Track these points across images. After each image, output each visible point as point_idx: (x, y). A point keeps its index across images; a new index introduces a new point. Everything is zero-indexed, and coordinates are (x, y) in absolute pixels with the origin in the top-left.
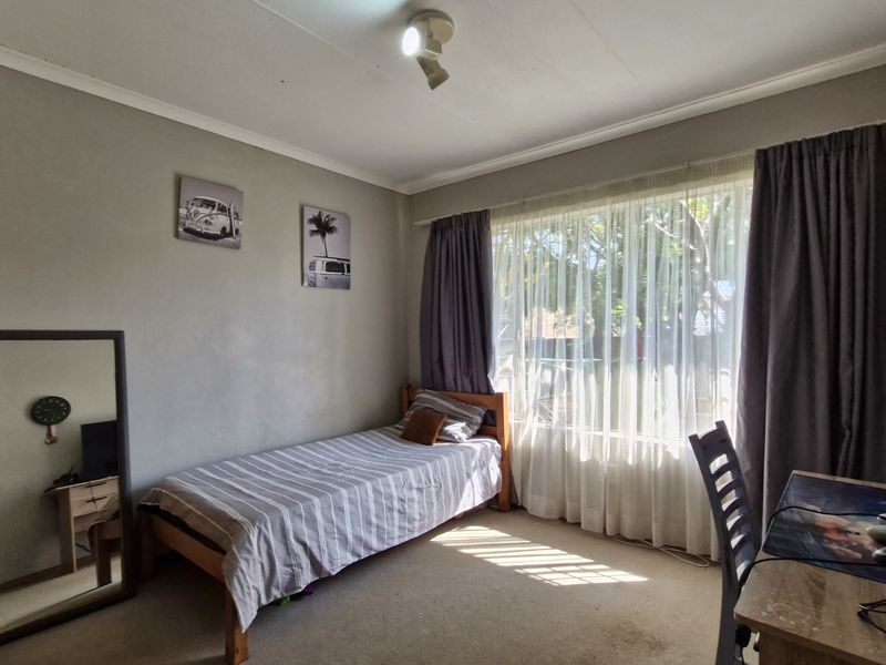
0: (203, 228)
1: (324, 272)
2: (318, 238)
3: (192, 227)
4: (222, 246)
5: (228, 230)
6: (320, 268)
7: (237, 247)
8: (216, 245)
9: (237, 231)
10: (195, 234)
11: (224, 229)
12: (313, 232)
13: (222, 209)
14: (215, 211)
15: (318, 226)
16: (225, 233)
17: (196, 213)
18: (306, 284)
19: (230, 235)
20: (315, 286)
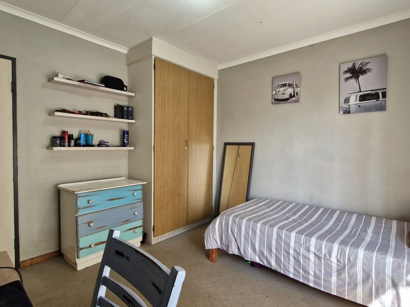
0: (281, 97)
1: (358, 102)
2: (353, 81)
3: (278, 98)
4: (290, 102)
5: (293, 94)
6: (354, 101)
7: (297, 101)
8: (287, 103)
9: (297, 93)
10: (278, 101)
11: (291, 94)
12: (347, 79)
13: (290, 85)
14: (286, 88)
15: (352, 73)
16: (291, 96)
17: (279, 92)
18: (341, 113)
19: (294, 96)
20: (349, 112)
